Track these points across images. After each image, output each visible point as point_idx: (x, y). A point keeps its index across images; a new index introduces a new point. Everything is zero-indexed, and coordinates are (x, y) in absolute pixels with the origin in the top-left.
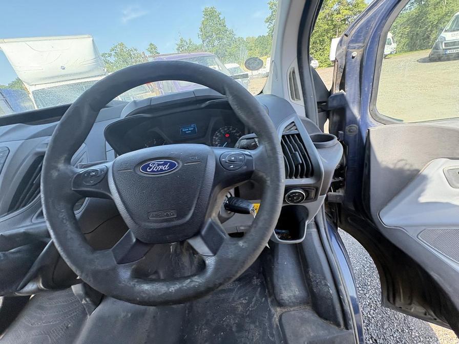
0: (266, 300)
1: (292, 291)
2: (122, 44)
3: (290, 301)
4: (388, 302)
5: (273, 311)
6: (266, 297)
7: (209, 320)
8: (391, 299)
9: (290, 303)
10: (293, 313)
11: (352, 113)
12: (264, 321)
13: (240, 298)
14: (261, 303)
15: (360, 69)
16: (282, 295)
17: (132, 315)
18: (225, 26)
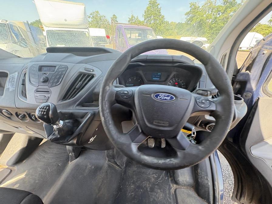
0: (168, 179)
1: (185, 178)
2: (97, 12)
3: (183, 183)
4: (236, 198)
5: (171, 185)
6: (168, 177)
7: (134, 181)
8: (238, 197)
9: (183, 184)
10: (183, 189)
11: (251, 86)
12: (165, 189)
13: (153, 174)
14: (165, 180)
15: (266, 61)
16: (179, 178)
17: (94, 167)
18: (160, 13)
